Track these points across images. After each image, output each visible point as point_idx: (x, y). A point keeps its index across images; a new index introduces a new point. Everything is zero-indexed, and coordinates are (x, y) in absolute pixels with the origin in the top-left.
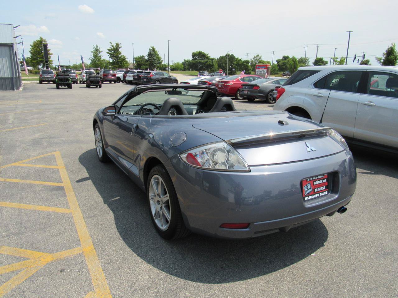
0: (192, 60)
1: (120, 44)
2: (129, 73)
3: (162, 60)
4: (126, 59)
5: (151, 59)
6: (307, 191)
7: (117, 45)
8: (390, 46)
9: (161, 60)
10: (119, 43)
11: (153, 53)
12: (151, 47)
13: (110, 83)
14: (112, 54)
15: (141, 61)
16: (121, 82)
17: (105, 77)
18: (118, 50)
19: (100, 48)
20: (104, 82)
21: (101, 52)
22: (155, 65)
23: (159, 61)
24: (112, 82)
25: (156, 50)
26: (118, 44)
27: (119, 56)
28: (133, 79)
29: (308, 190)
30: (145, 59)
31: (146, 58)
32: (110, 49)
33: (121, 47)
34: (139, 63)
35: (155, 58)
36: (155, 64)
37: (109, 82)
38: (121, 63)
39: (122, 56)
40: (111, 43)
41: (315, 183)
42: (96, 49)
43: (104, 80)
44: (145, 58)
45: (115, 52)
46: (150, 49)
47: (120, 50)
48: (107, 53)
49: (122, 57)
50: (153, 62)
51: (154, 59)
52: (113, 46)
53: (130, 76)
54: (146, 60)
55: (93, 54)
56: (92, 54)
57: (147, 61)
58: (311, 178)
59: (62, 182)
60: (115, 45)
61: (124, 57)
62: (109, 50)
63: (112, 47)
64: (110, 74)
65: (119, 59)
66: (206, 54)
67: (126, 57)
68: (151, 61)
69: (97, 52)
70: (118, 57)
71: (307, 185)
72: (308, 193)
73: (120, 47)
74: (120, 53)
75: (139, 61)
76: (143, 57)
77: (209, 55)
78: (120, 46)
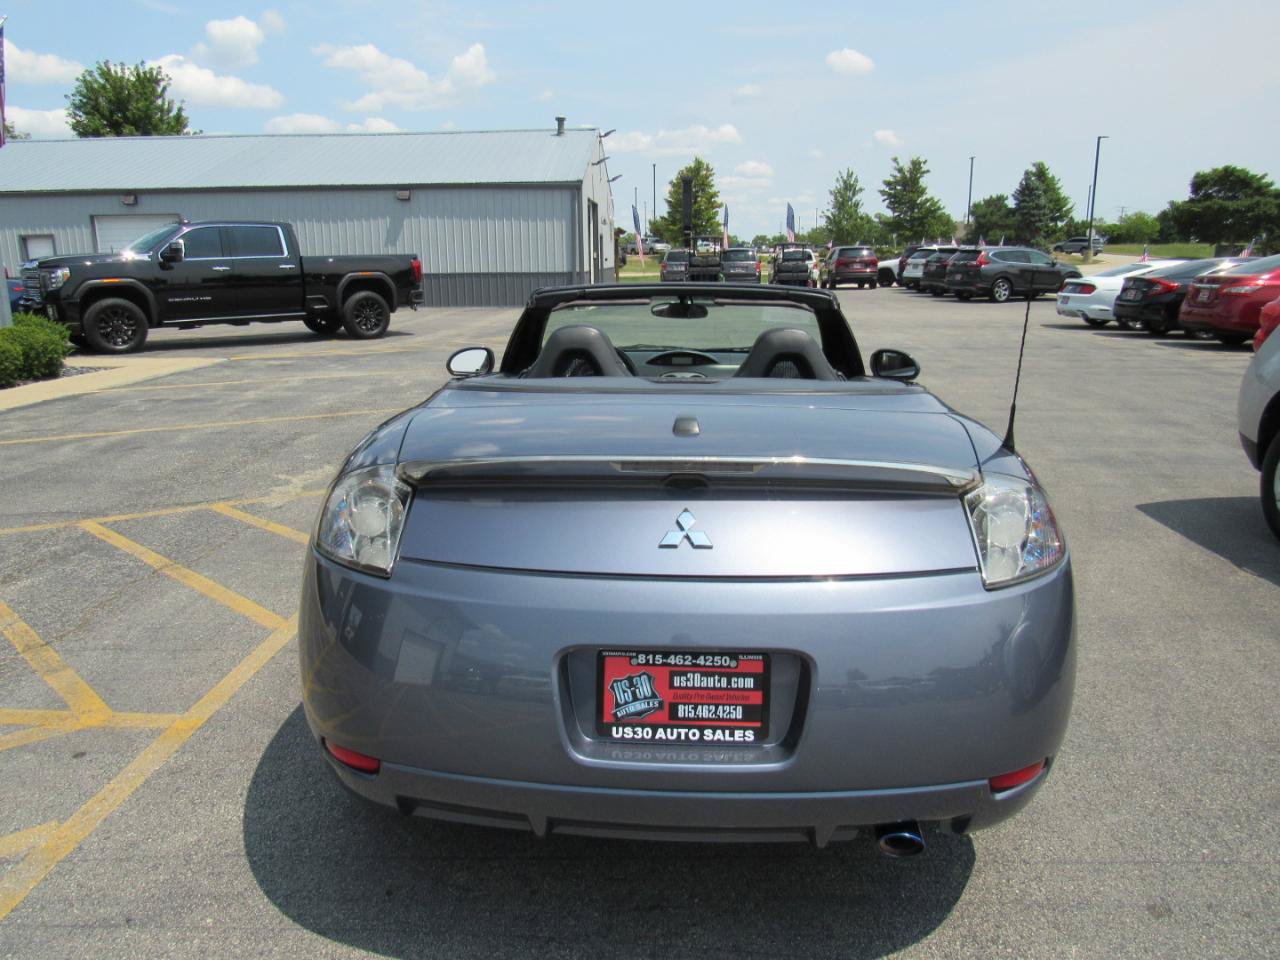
0: (1191, 201)
1: (925, 162)
2: (915, 254)
3: (1069, 206)
4: (939, 209)
5: (1025, 208)
6: (626, 703)
7: (916, 166)
9: (1064, 209)
10: (922, 159)
11: (1038, 189)
12: (1034, 165)
13: (861, 287)
14: (894, 196)
15: (992, 213)
16: (895, 284)
17: (842, 268)
18: (918, 182)
19: (856, 180)
20: (838, 286)
21: (861, 190)
22: (1037, 224)
23: (1060, 210)
24: (867, 286)
25: (1051, 173)
26: (920, 163)
27: (918, 202)
29: (635, 699)
30: (1006, 206)
31: (1011, 203)
32: (892, 180)
33: (928, 171)
34: (982, 220)
35: (1043, 201)
36: (1040, 221)
37: (856, 286)
38: (922, 224)
39: (927, 200)
40: (895, 160)
41: (677, 682)
42: (845, 182)
43: (838, 278)
44: (1006, 202)
45: (906, 188)
46: (1027, 173)
47: (923, 182)
48: (883, 193)
49: (928, 204)
50: (1033, 215)
51: (1038, 207)
52: (900, 170)
54: (1010, 209)
55: (836, 198)
56: (832, 198)
57: (1012, 212)
58: (658, 657)
60: (906, 165)
61: (932, 205)
62: (888, 184)
63: (899, 175)
64: (858, 260)
65: (916, 210)
66: (1253, 177)
67: (941, 204)
68: (1026, 214)
69: (847, 191)
70: (913, 205)
71: (630, 679)
73: (924, 172)
74: (922, 192)
75: (984, 216)
76: (1001, 199)
77: (1267, 180)
78: (924, 168)
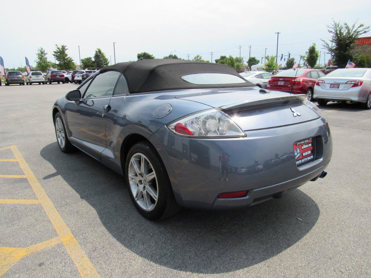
0: (138, 60)
1: (66, 46)
2: (77, 73)
3: (109, 61)
4: (72, 60)
5: (97, 61)
7: (63, 47)
8: (312, 45)
9: (108, 62)
10: (65, 45)
11: (99, 55)
12: (98, 49)
13: (59, 83)
14: (58, 56)
15: (88, 62)
16: (69, 82)
17: (53, 77)
18: (65, 52)
19: (44, 51)
20: (52, 83)
21: (46, 54)
22: (102, 66)
23: (106, 62)
24: (61, 83)
25: (102, 51)
26: (64, 47)
27: (66, 58)
28: (82, 78)
29: (298, 154)
30: (92, 60)
31: (93, 60)
32: (56, 51)
33: (67, 49)
34: (86, 64)
35: (102, 59)
36: (102, 65)
37: (57, 83)
38: (68, 65)
39: (68, 58)
40: (56, 45)
41: (303, 148)
42: (41, 51)
43: (52, 81)
44: (92, 59)
45: (61, 54)
46: (96, 51)
47: (66, 52)
48: (54, 55)
49: (69, 59)
50: (100, 63)
51: (101, 61)
52: (58, 48)
53: (78, 76)
54: (93, 61)
55: (39, 56)
56: (37, 56)
57: (94, 62)
58: (300, 142)
59: (24, 174)
60: (60, 47)
61: (71, 59)
62: (55, 52)
63: (58, 50)
64: (58, 75)
65: (65, 61)
66: (150, 55)
67: (73, 59)
68: (98, 63)
69: (42, 55)
70: (64, 60)
72: (298, 157)
73: (66, 49)
74: (66, 55)
75: (86, 63)
76: (90, 58)
77: (153, 56)
78: (66, 48)
